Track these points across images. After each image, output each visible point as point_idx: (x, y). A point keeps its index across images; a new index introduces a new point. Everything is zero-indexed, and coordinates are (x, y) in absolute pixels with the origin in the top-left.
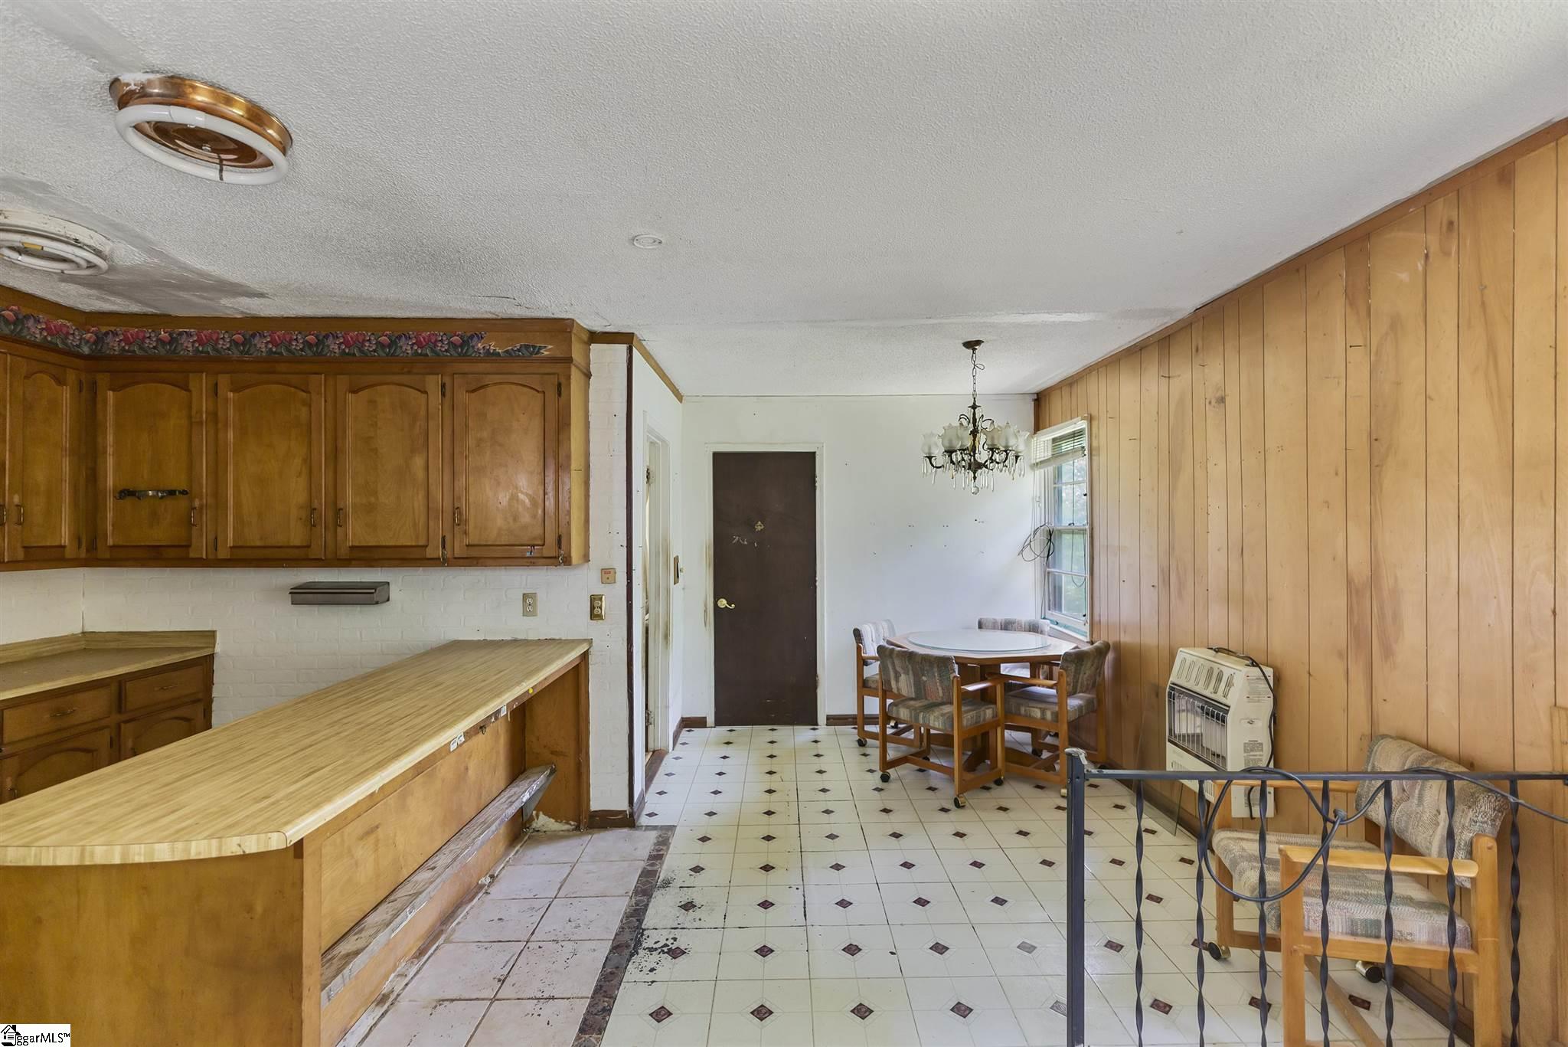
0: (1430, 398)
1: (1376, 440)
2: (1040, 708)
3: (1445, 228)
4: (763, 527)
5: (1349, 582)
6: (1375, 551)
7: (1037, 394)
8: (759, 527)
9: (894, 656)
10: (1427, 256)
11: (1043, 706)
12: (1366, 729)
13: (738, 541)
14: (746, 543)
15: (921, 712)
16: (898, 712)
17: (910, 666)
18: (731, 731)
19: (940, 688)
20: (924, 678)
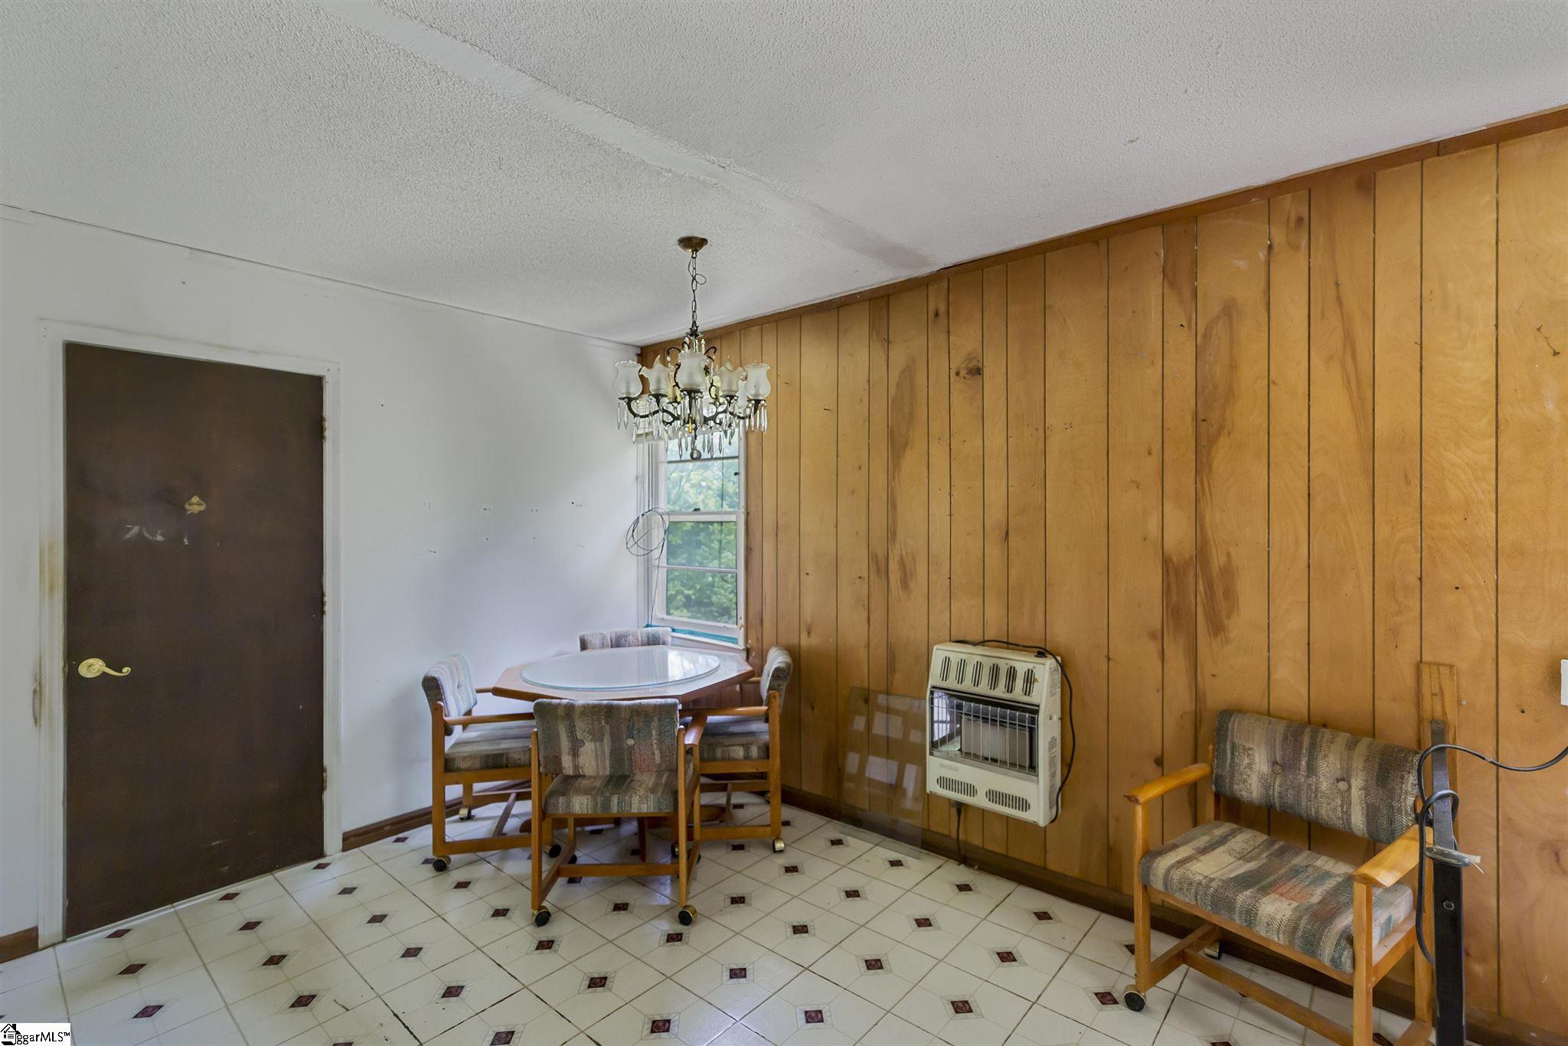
0: (1274, 383)
1: (1204, 420)
2: (743, 745)
3: (1292, 224)
4: (203, 508)
5: (1166, 562)
6: (1201, 529)
7: (642, 348)
8: (195, 505)
9: (576, 716)
10: (1270, 247)
11: (744, 740)
12: (1189, 706)
13: (140, 533)
14: (159, 538)
15: (612, 794)
16: (568, 804)
17: (607, 728)
18: (118, 934)
19: (657, 752)
20: (631, 742)
